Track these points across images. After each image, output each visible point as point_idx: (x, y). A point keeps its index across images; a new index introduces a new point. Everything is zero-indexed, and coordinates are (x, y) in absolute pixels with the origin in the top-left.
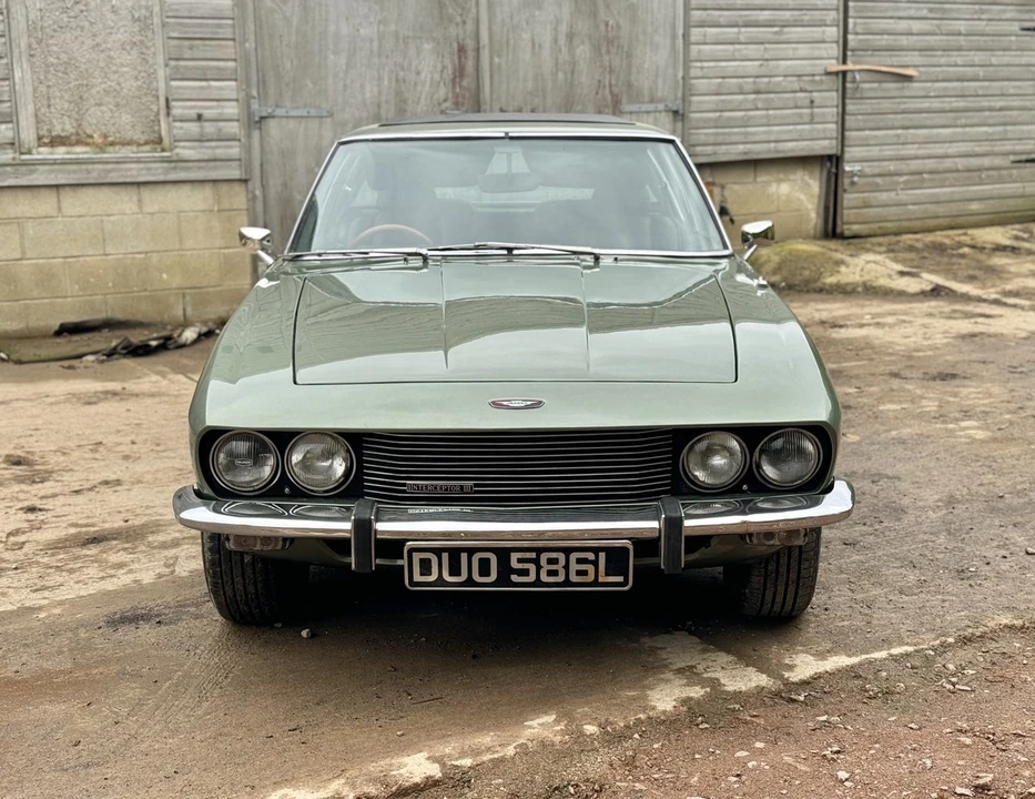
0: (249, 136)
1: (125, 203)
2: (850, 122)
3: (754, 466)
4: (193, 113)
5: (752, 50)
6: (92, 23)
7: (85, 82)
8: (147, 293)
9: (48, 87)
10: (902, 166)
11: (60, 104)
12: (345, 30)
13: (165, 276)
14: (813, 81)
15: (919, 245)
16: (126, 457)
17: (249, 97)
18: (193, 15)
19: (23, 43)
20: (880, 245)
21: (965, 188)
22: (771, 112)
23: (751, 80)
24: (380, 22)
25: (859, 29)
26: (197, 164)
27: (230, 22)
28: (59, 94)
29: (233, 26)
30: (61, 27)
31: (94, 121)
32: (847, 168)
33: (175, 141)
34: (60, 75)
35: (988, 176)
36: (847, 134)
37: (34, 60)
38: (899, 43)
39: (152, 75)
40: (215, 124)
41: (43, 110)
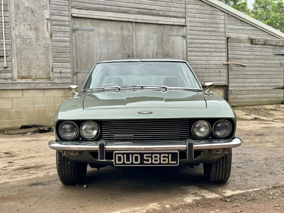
0: (73, 77)
1: (40, 94)
2: (230, 77)
3: (213, 131)
4: (59, 71)
5: (204, 58)
6: (33, 48)
7: (31, 63)
8: (45, 118)
9: (21, 64)
10: (244, 89)
11: (24, 68)
12: (99, 51)
13: (50, 113)
14: (220, 66)
15: (250, 109)
16: (37, 152)
17: (74, 67)
18: (59, 46)
19: (15, 53)
20: (239, 108)
21: (261, 95)
22: (209, 74)
23: (204, 66)
24: (108, 49)
25: (231, 54)
26: (59, 84)
27: (69, 48)
28: (24, 66)
29: (70, 49)
30: (25, 49)
31: (33, 73)
32: (230, 89)
33: (54, 78)
34: (25, 61)
35: (267, 92)
36: (229, 80)
37: (18, 57)
38: (242, 57)
39: (48, 62)
40: (64, 74)
41: (20, 70)
